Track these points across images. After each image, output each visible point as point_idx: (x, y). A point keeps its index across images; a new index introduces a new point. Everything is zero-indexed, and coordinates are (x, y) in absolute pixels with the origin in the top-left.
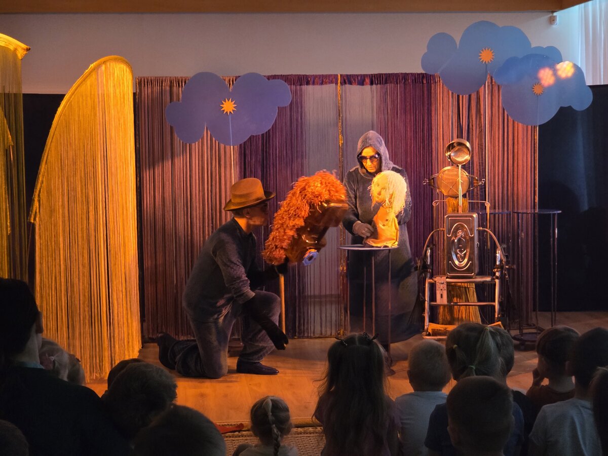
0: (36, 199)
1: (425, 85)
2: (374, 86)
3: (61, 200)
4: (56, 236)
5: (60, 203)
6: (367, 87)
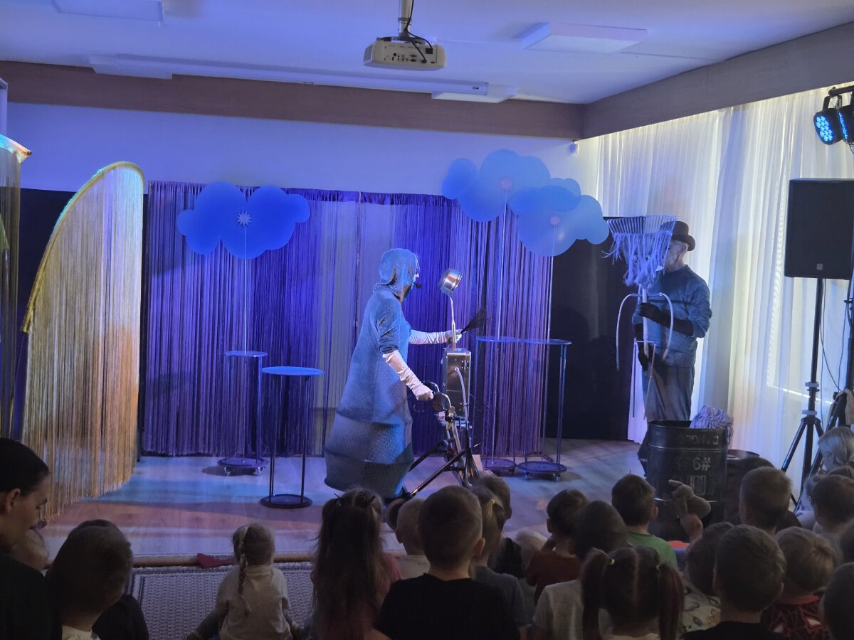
0: (31, 308)
1: (446, 208)
2: (394, 206)
3: (58, 310)
4: (51, 347)
5: (57, 313)
6: (387, 207)
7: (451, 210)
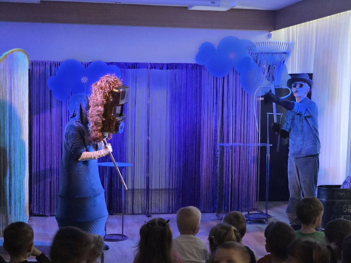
1: (198, 70)
2: (169, 70)
6: (165, 71)
7: (201, 72)
